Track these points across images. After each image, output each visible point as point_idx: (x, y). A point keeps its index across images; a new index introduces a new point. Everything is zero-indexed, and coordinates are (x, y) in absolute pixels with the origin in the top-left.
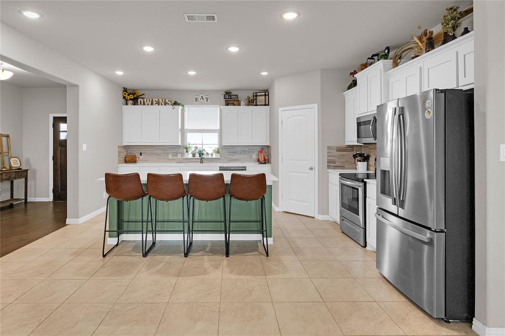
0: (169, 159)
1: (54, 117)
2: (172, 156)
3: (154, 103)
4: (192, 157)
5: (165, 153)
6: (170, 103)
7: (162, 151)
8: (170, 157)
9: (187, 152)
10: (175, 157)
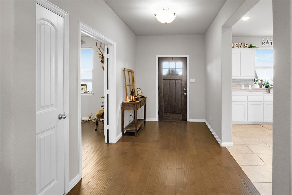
0: (241, 89)
1: (159, 58)
2: (244, 87)
3: (235, 46)
4: (259, 88)
5: (238, 85)
6: (247, 46)
7: (236, 83)
8: (243, 87)
9: (255, 84)
10: (246, 88)
